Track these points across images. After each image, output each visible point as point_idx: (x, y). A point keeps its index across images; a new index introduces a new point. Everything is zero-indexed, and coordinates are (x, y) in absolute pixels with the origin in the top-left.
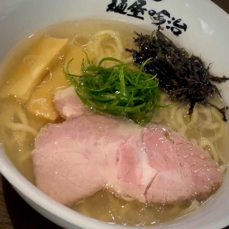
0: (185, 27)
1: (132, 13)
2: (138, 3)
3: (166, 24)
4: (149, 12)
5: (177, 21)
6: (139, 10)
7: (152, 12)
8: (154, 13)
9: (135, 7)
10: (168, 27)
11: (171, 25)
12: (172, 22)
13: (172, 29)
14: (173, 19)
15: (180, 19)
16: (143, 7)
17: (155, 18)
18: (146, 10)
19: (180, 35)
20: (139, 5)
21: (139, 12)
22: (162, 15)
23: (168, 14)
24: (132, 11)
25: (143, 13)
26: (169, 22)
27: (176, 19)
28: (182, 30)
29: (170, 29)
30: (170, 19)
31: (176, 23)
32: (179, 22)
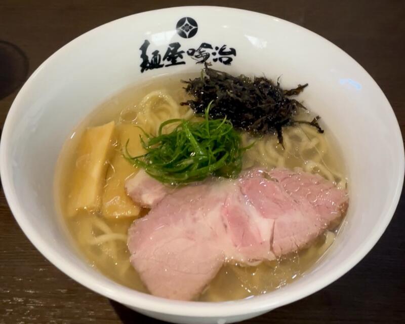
0: (233, 52)
1: (170, 62)
2: (172, 49)
3: (212, 57)
4: (188, 52)
5: (222, 49)
6: (176, 56)
7: (190, 52)
8: (194, 51)
9: (170, 54)
10: (215, 60)
11: (218, 56)
12: (217, 52)
13: (220, 59)
14: (217, 48)
15: (225, 46)
16: (179, 50)
17: (196, 56)
18: (183, 52)
19: (232, 62)
20: (174, 50)
21: (177, 57)
22: (202, 49)
23: (209, 46)
24: (168, 60)
25: (182, 57)
26: (214, 54)
27: (220, 47)
28: (232, 56)
29: (218, 61)
30: (214, 50)
31: (222, 52)
32: (225, 49)
